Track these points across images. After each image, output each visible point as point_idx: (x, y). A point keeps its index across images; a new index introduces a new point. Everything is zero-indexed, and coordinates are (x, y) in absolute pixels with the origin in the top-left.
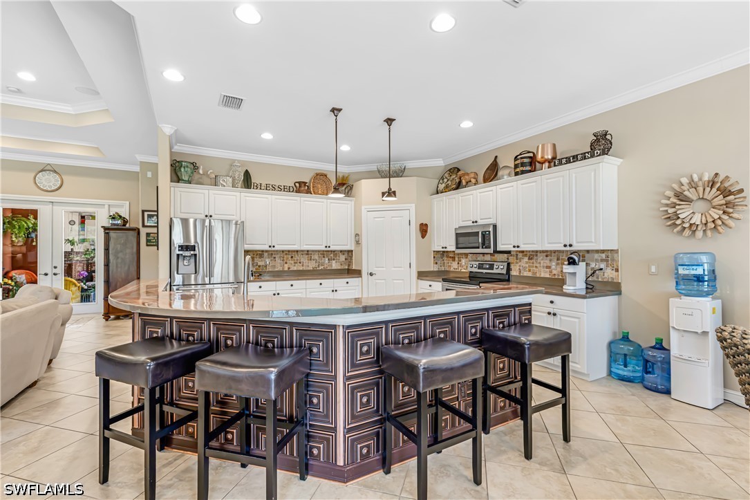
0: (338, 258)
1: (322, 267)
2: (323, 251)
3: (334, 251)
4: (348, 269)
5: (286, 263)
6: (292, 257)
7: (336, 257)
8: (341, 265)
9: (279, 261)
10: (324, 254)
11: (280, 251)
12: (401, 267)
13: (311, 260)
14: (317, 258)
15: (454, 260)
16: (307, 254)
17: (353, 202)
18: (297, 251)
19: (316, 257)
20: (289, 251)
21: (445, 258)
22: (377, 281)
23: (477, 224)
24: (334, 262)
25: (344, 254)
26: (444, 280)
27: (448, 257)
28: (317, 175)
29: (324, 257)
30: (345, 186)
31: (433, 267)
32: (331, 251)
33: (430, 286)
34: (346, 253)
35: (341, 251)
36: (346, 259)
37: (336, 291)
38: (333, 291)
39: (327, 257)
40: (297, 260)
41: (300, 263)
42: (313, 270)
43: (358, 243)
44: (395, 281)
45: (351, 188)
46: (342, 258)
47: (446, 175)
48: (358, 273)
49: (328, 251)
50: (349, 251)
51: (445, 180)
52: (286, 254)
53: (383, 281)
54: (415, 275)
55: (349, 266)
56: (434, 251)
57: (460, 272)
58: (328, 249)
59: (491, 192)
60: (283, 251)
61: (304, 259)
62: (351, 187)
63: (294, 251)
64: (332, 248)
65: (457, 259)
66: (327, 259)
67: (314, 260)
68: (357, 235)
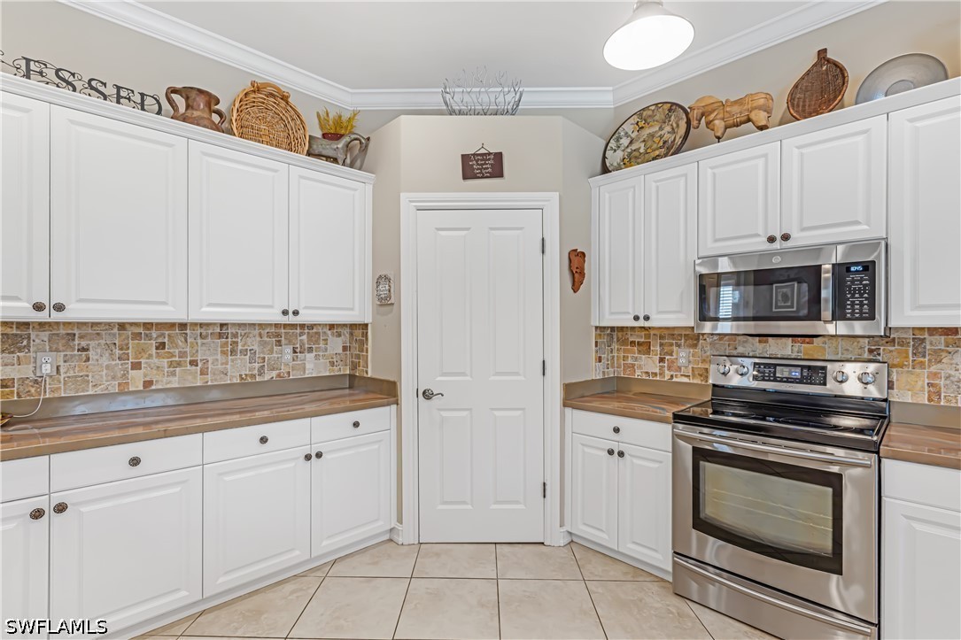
0: (322, 345)
1: (274, 374)
2: (277, 325)
3: (311, 327)
4: (352, 377)
5: (136, 366)
6: (161, 346)
7: (317, 342)
8: (332, 364)
9: (105, 361)
10: (278, 335)
11: (110, 325)
12: (517, 374)
13: (233, 352)
14: (255, 347)
15: (648, 352)
16: (220, 336)
17: (369, 188)
18: (183, 326)
19: (254, 343)
20: (148, 326)
21: (615, 346)
22: (444, 414)
23: (789, 244)
24: (310, 356)
25: (339, 335)
26: (678, 418)
27: (623, 342)
28: (257, 88)
29: (279, 343)
30: (346, 139)
31: (594, 372)
32: (302, 326)
33: (617, 430)
34: (346, 331)
35: (332, 326)
36: (345, 348)
37: (319, 455)
38: (308, 457)
39: (290, 342)
40: (183, 354)
41: (194, 363)
42: (243, 384)
43: (386, 300)
44: (497, 413)
45: (364, 149)
46: (336, 345)
47: (628, 127)
48: (386, 392)
49: (293, 326)
50: (353, 326)
51: (625, 142)
52: (137, 336)
53: (465, 413)
54: (557, 394)
55: (354, 366)
56: (596, 328)
57: (670, 383)
58: (291, 319)
59: (860, 138)
60: (122, 326)
61: (210, 352)
62: (365, 144)
63: (172, 325)
64: (306, 317)
65: (656, 348)
66: (289, 350)
67: (244, 352)
68: (382, 279)
